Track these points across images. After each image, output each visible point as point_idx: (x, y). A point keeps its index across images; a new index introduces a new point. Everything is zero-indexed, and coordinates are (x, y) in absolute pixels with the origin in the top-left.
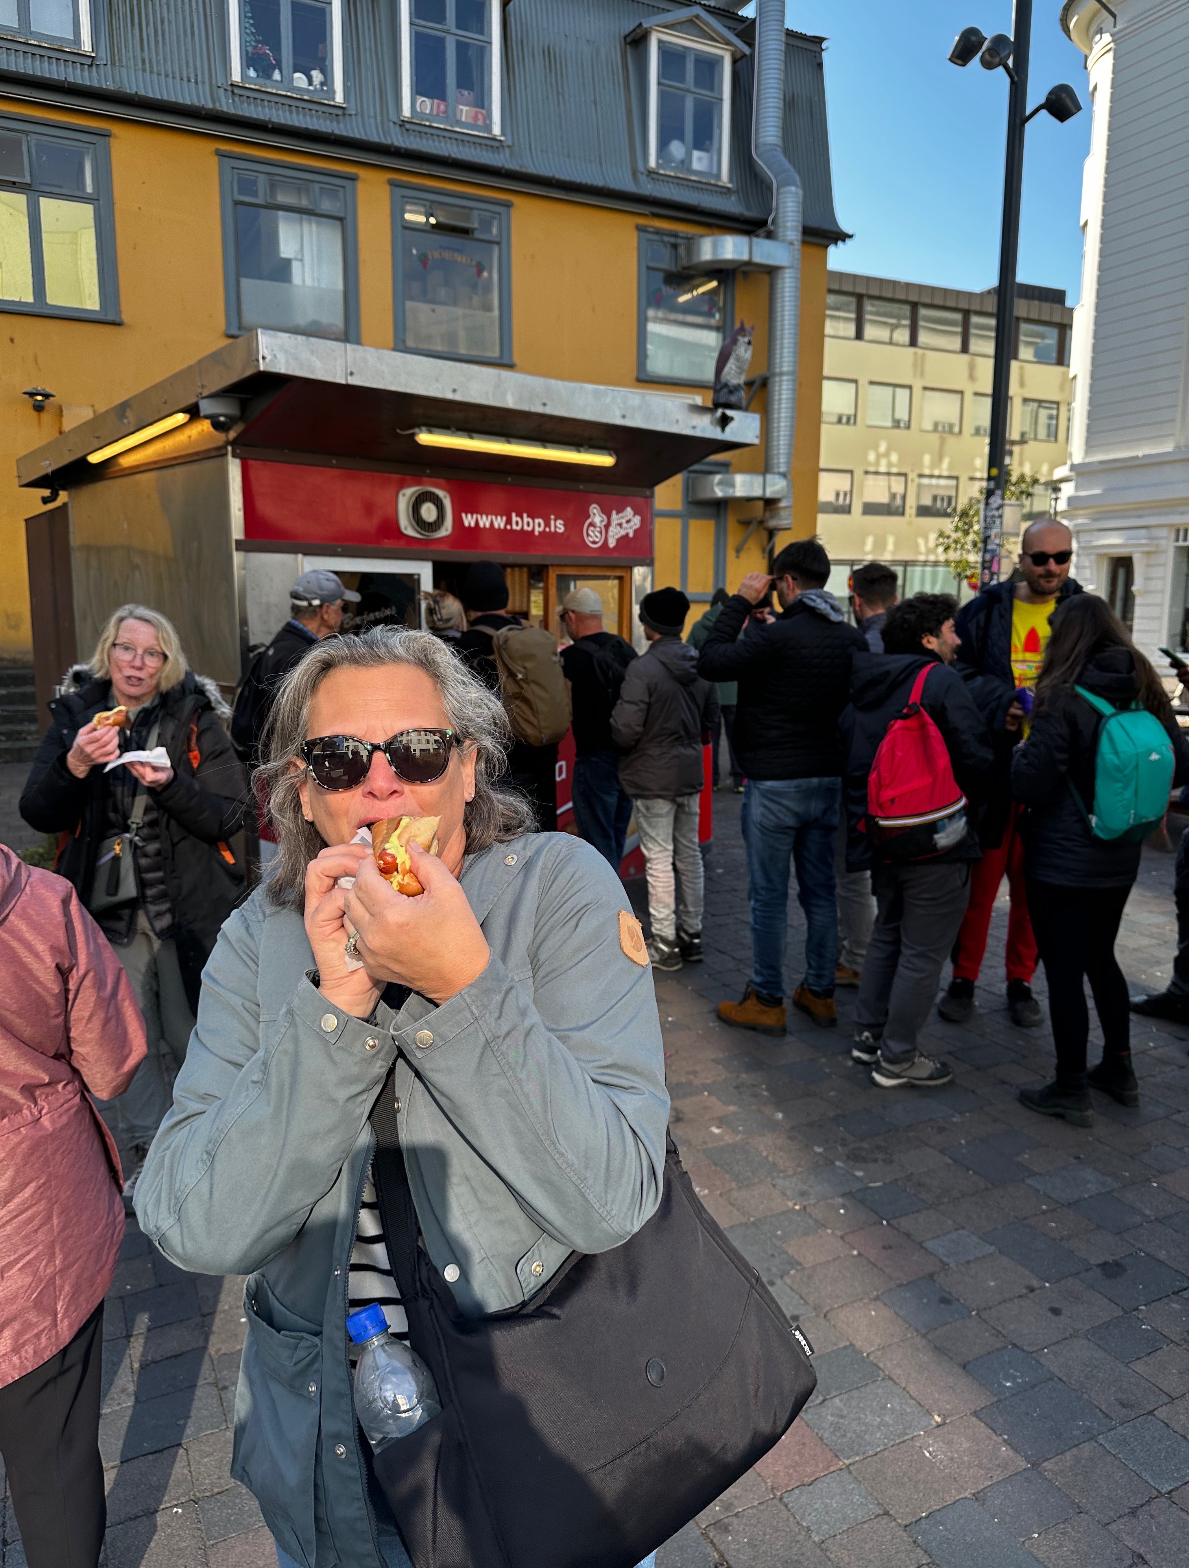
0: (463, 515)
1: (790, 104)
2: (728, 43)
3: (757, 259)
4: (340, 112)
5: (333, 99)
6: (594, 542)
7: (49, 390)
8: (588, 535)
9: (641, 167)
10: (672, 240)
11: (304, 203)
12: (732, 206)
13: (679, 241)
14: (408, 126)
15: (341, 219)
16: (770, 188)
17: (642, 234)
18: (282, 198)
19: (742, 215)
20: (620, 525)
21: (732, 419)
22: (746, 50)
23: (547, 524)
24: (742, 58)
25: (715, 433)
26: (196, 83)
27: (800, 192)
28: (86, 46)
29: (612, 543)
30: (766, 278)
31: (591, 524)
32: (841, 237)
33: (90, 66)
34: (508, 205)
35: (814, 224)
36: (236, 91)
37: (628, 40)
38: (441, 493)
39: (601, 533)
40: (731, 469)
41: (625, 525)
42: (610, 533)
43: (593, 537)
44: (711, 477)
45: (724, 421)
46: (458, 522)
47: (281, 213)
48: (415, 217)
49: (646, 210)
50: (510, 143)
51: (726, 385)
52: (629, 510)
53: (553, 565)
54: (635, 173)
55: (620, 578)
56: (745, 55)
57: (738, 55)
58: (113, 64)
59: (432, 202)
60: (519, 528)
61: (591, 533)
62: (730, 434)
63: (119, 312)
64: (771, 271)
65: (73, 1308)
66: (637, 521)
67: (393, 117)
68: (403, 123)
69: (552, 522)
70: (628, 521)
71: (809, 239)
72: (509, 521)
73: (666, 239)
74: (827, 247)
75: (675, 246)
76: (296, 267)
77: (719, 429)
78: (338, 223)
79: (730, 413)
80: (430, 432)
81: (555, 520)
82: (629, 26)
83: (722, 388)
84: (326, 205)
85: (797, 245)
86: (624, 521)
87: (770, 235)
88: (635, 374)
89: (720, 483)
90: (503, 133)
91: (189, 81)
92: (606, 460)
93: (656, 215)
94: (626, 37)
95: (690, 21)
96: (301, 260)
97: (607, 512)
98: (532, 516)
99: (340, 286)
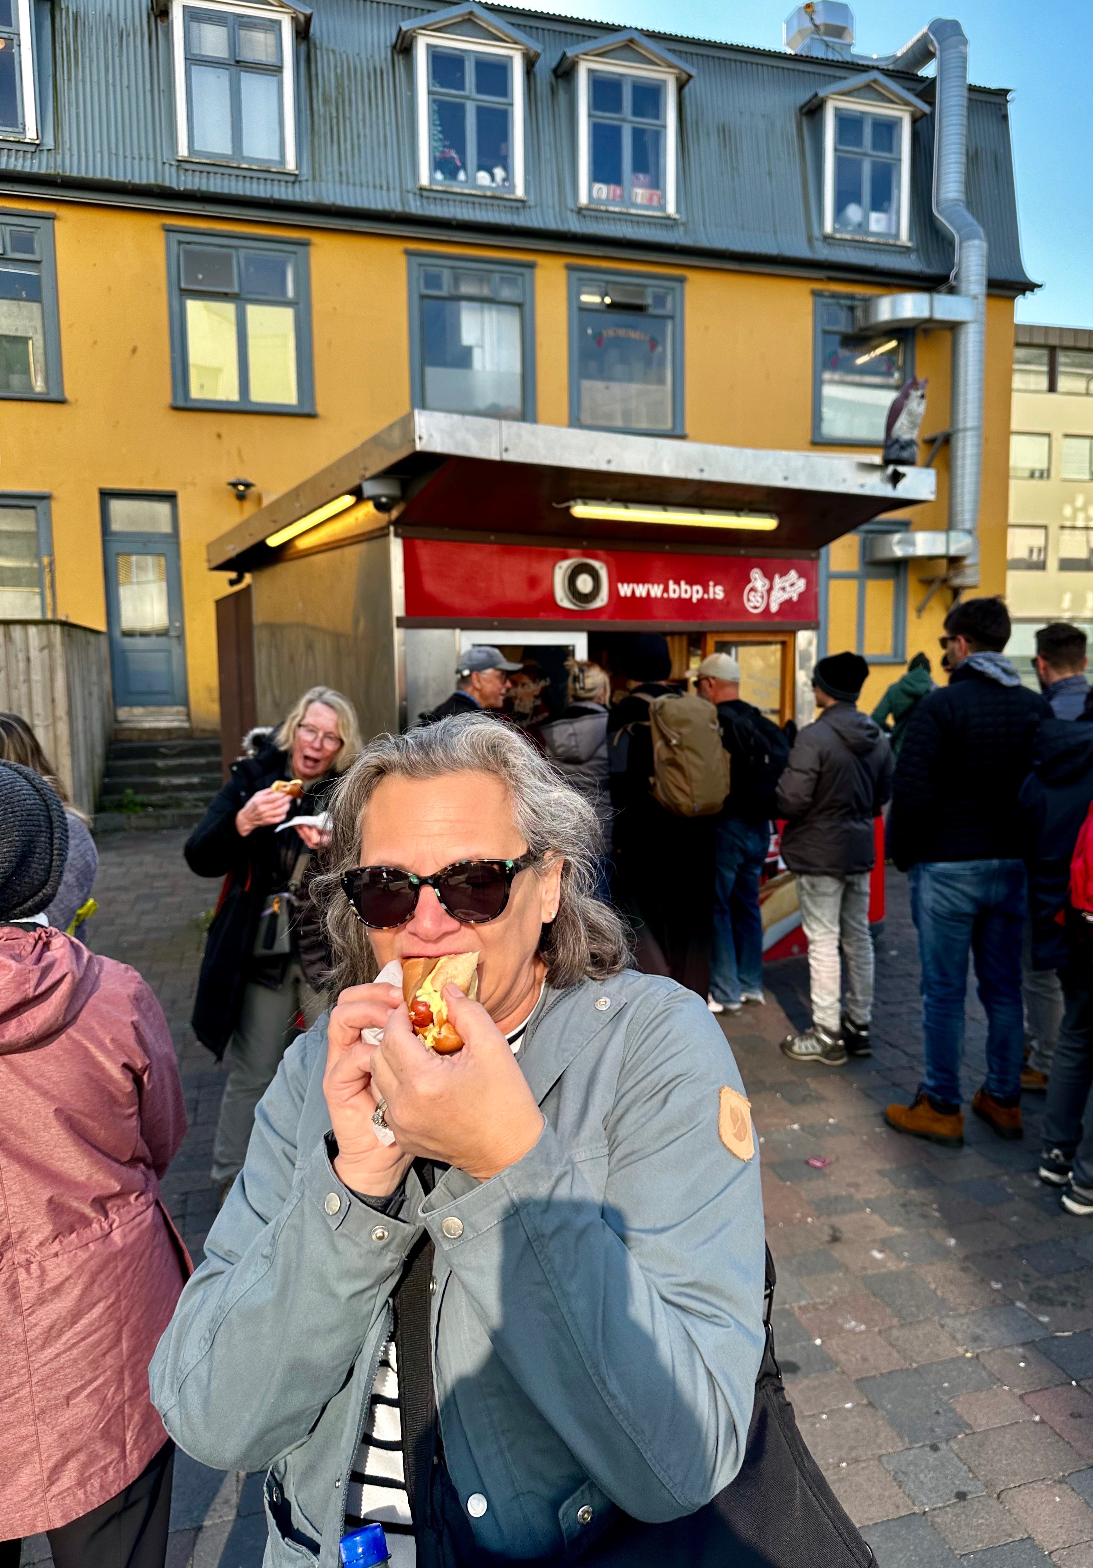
0: (620, 585)
1: (973, 159)
2: (907, 103)
3: (939, 315)
4: (520, 204)
5: (513, 192)
6: (755, 608)
7: (250, 480)
8: (749, 600)
9: (816, 233)
10: (849, 302)
11: (486, 292)
12: (911, 264)
13: (856, 303)
14: (584, 212)
15: (520, 305)
16: (951, 244)
17: (818, 299)
18: (466, 289)
19: (921, 272)
20: (783, 589)
21: (904, 475)
22: (926, 109)
23: (706, 591)
24: (921, 117)
25: (884, 490)
26: (388, 189)
27: (985, 245)
28: (291, 165)
29: (774, 608)
30: (948, 335)
31: (752, 589)
32: (1029, 287)
33: (294, 183)
34: (682, 280)
35: (1001, 275)
36: (425, 194)
37: (804, 110)
38: (597, 564)
39: (762, 597)
40: (912, 527)
41: (788, 589)
42: (773, 598)
43: (754, 602)
44: (889, 537)
45: (896, 478)
46: (613, 592)
47: (464, 304)
48: (590, 299)
49: (822, 274)
50: (684, 219)
51: (897, 441)
52: (793, 574)
53: (711, 632)
54: (810, 239)
55: (783, 643)
56: (925, 114)
57: (918, 115)
58: (314, 179)
59: (607, 282)
60: (676, 596)
61: (751, 598)
62: (903, 491)
63: (313, 403)
64: (953, 327)
65: (143, 1439)
66: (801, 585)
67: (570, 204)
68: (580, 211)
69: (711, 589)
70: (792, 585)
71: (995, 292)
72: (666, 590)
73: (843, 302)
74: (1013, 298)
75: (852, 309)
76: (477, 354)
77: (889, 487)
78: (517, 309)
79: (901, 469)
80: (585, 504)
81: (715, 585)
82: (803, 96)
83: (892, 445)
84: (506, 293)
85: (982, 298)
86: (787, 584)
87: (952, 291)
88: (809, 437)
89: (900, 542)
90: (678, 211)
91: (381, 188)
92: (768, 524)
93: (831, 279)
94: (801, 108)
95: (868, 86)
96: (482, 347)
97: (769, 576)
98: (691, 583)
99: (517, 368)
